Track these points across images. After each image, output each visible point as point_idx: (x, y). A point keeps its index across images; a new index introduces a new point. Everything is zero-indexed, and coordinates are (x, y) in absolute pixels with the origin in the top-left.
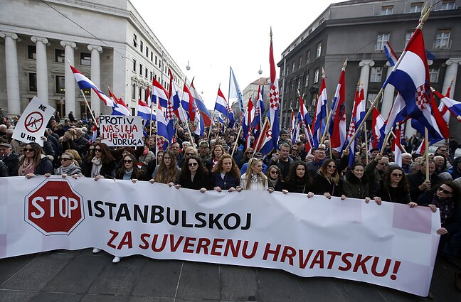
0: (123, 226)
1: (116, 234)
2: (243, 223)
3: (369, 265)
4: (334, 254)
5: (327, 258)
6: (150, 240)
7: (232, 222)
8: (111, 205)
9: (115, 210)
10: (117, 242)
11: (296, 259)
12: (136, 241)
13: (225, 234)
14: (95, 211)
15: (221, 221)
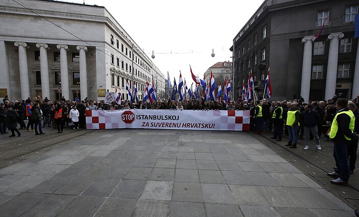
0: (146, 121)
1: (145, 123)
2: (177, 118)
3: (208, 126)
4: (200, 124)
5: (198, 125)
6: (153, 124)
7: (174, 118)
8: (143, 116)
9: (144, 117)
10: (145, 125)
11: (190, 126)
12: (150, 125)
13: (173, 121)
14: (138, 118)
15: (171, 117)
